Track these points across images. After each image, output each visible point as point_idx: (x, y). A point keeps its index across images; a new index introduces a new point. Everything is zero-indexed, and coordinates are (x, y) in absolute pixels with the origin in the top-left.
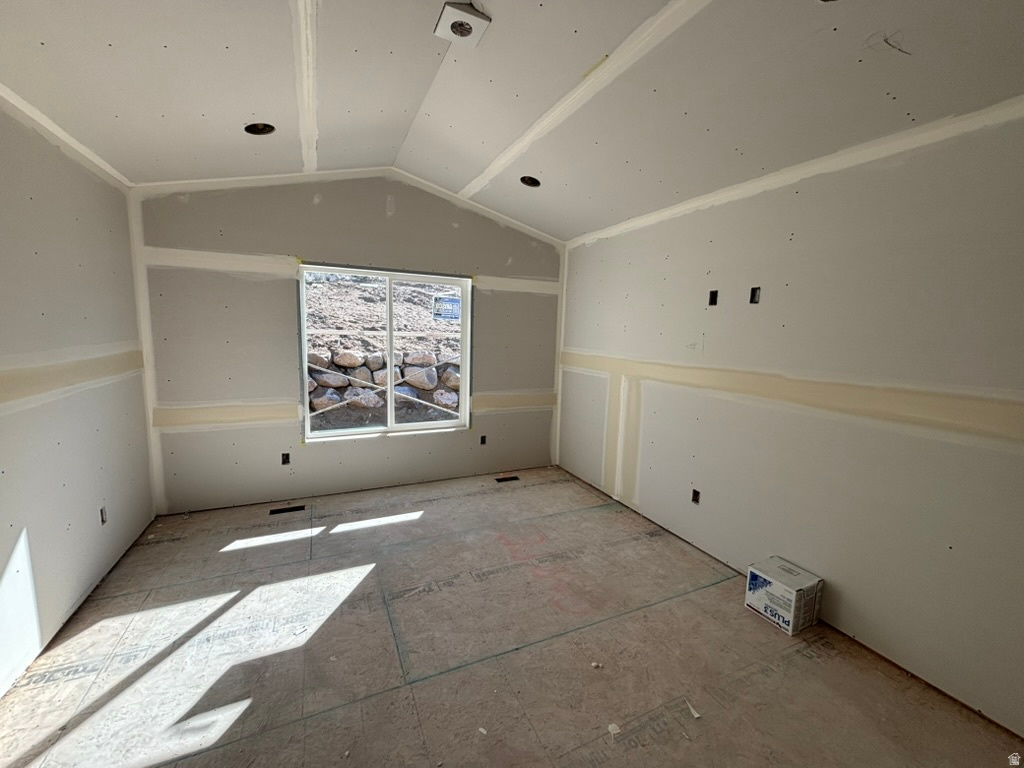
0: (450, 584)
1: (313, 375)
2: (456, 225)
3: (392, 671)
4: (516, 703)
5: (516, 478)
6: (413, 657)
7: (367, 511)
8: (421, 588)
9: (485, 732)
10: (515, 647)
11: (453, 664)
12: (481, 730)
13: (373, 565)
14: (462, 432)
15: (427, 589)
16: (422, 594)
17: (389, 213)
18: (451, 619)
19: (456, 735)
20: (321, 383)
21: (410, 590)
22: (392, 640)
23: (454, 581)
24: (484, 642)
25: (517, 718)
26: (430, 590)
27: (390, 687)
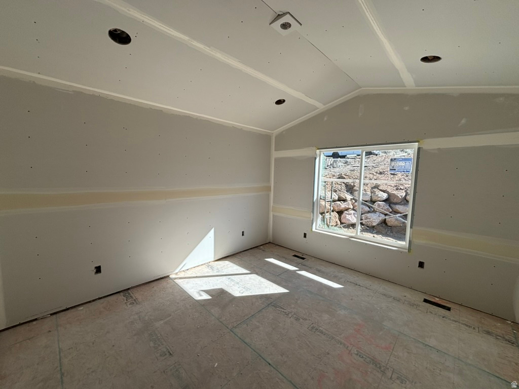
0: (297, 319)
1: (391, 205)
2: (407, 108)
3: (235, 323)
4: (235, 374)
5: (449, 309)
6: (245, 325)
7: (323, 272)
8: (285, 311)
9: (215, 366)
10: (270, 362)
11: (247, 340)
12: (217, 364)
13: (288, 291)
14: (402, 252)
15: (287, 313)
16: (282, 313)
17: (360, 114)
18: (274, 329)
19: (212, 356)
20: (394, 210)
21: (282, 308)
22: (250, 316)
23: (301, 320)
24: (266, 348)
25: (226, 378)
26: (288, 315)
27: (228, 326)
